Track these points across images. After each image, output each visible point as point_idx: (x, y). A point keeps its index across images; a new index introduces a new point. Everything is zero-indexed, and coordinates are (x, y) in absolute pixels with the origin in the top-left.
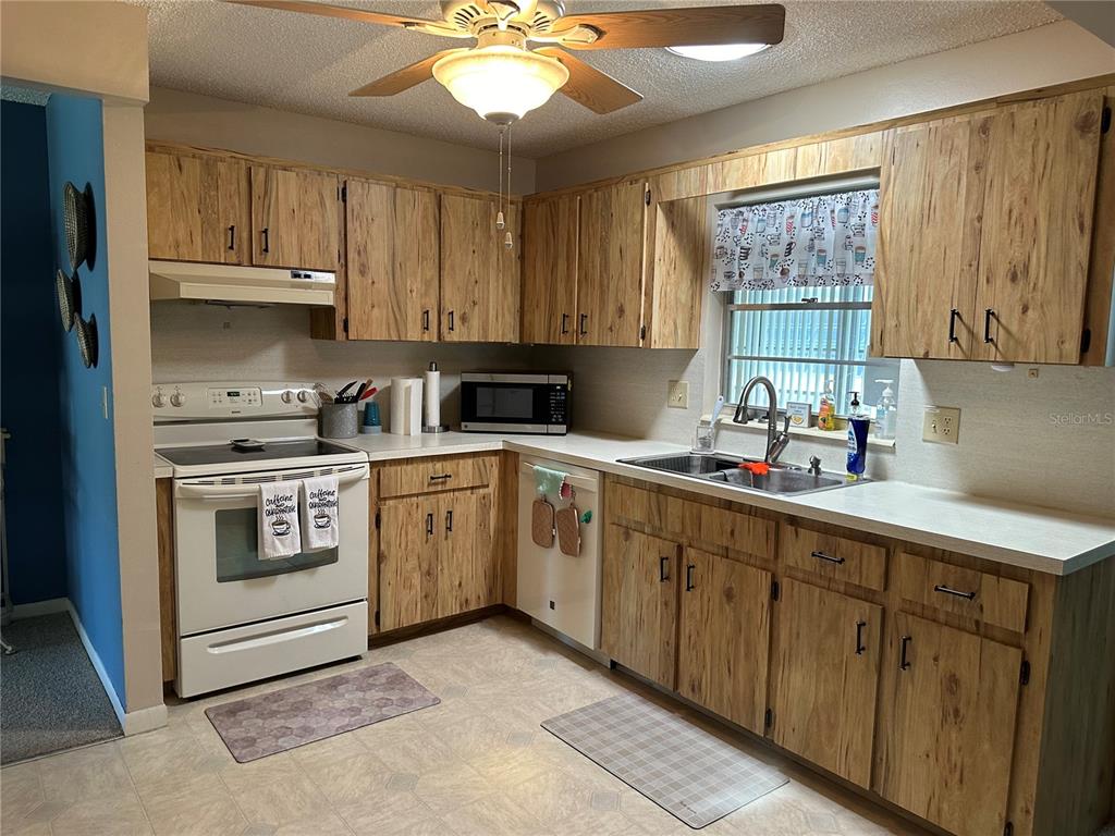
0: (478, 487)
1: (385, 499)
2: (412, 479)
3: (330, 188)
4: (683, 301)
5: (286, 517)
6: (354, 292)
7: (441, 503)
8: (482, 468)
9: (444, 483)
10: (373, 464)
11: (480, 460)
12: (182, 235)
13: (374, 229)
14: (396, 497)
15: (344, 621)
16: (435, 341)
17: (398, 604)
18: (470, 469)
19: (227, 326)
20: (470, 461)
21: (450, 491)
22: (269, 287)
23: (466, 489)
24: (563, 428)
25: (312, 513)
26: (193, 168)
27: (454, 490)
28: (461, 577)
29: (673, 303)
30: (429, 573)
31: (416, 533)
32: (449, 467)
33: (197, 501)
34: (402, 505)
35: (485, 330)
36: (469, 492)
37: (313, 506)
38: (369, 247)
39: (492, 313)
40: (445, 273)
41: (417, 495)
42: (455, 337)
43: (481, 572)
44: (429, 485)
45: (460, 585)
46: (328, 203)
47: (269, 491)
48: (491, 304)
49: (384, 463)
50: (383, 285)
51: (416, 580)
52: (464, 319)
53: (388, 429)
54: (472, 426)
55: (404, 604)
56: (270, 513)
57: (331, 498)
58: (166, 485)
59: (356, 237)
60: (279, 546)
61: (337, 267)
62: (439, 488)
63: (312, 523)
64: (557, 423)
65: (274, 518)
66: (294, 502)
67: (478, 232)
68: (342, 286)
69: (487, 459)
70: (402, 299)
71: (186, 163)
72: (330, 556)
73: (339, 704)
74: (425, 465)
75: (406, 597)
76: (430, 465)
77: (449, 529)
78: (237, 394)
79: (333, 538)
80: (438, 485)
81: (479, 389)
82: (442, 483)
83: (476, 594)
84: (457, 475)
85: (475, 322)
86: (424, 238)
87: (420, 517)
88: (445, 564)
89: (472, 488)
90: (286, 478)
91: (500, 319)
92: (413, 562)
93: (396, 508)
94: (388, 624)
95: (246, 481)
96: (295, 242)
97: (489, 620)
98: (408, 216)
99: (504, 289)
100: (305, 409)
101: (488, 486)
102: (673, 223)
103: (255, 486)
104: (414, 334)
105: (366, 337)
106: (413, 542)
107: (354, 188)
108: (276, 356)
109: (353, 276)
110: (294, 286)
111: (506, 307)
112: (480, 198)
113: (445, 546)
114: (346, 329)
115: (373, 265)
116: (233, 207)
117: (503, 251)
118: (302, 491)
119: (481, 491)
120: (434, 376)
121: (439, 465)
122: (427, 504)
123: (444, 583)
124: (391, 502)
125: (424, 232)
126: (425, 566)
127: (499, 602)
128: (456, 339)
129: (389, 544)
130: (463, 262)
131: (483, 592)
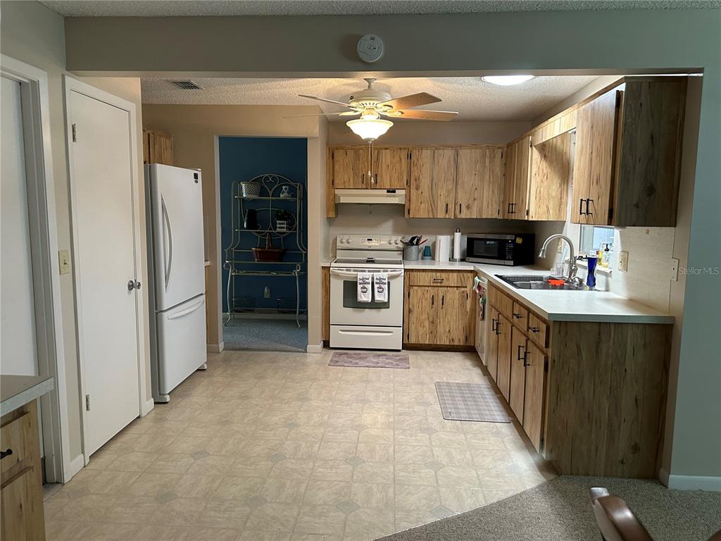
0: (460, 287)
1: (413, 286)
2: (425, 279)
3: (404, 155)
4: (554, 194)
5: (366, 286)
6: (413, 197)
7: (440, 291)
8: (463, 279)
9: (441, 283)
10: (405, 269)
11: (461, 274)
12: (346, 179)
13: (423, 169)
14: (418, 286)
15: (391, 334)
16: (453, 218)
17: (418, 333)
18: (456, 278)
19: (371, 213)
20: (456, 274)
21: (445, 287)
22: (380, 197)
23: (454, 287)
24: (512, 263)
25: (376, 286)
26: (351, 153)
27: (447, 287)
28: (450, 328)
29: (546, 196)
30: (433, 322)
31: (427, 303)
32: (444, 275)
33: (337, 276)
34: (420, 290)
35: (480, 211)
36: (456, 289)
37: (377, 283)
38: (421, 177)
39: (485, 203)
40: (459, 187)
41: (428, 286)
42: (463, 216)
43: (461, 328)
44: (433, 282)
45: (449, 331)
46: (403, 161)
47: (360, 275)
48: (485, 199)
49: (412, 270)
50: (426, 194)
51: (427, 323)
52: (468, 207)
53: (433, 259)
54: (471, 259)
55: (421, 333)
56: (360, 284)
57: (367, 281)
58: (326, 269)
59: (415, 173)
60: (364, 297)
61: (405, 187)
62: (439, 285)
63: (376, 290)
64: (509, 260)
65: (362, 286)
66: (370, 281)
67: (478, 165)
68: (408, 195)
69: (465, 274)
70: (435, 199)
71: (349, 152)
72: (385, 305)
73: (375, 360)
74: (432, 273)
75: (421, 331)
76: (434, 274)
77: (443, 304)
78: (371, 240)
79: (385, 298)
80: (438, 284)
81: (475, 242)
82: (440, 282)
83: (459, 339)
84: (448, 279)
85: (475, 209)
86: (448, 171)
87: (429, 296)
88: (441, 320)
89: (457, 287)
90: (369, 271)
91: (490, 206)
92: (425, 316)
93: (417, 290)
94: (413, 340)
95: (354, 271)
96: (388, 178)
97: (468, 353)
98: (440, 161)
99: (493, 191)
100: (398, 247)
101: (466, 287)
102: (545, 156)
103: (356, 273)
104: (441, 214)
105: (418, 217)
106: (425, 307)
107: (415, 154)
108: (389, 225)
109: (413, 191)
110: (388, 196)
111: (494, 200)
112: (481, 148)
113: (441, 313)
114: (409, 213)
115: (422, 185)
116: (365, 166)
117: (493, 172)
118: (373, 278)
119: (463, 289)
120: (458, 235)
121: (438, 274)
122: (432, 291)
123: (441, 329)
124: (416, 288)
125: (448, 168)
126: (431, 319)
127: (472, 345)
128: (464, 217)
129: (413, 306)
130: (468, 180)
131: (462, 338)
